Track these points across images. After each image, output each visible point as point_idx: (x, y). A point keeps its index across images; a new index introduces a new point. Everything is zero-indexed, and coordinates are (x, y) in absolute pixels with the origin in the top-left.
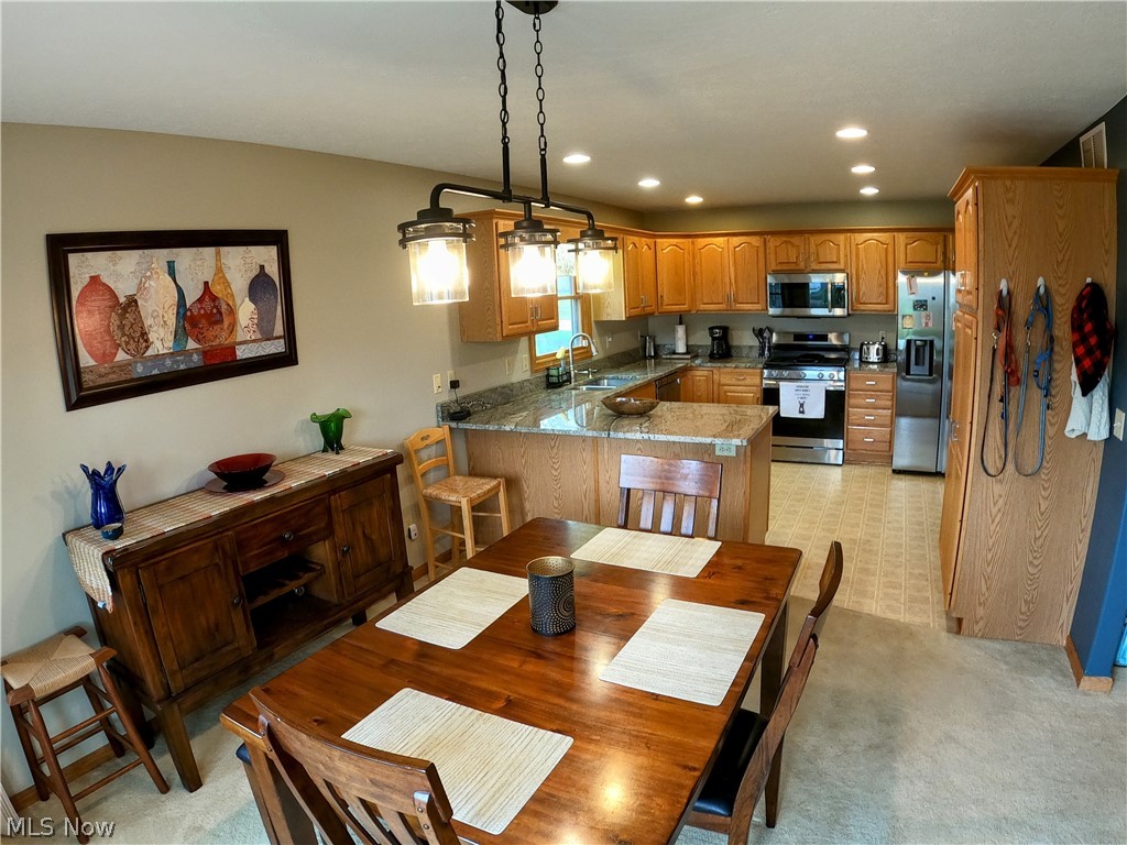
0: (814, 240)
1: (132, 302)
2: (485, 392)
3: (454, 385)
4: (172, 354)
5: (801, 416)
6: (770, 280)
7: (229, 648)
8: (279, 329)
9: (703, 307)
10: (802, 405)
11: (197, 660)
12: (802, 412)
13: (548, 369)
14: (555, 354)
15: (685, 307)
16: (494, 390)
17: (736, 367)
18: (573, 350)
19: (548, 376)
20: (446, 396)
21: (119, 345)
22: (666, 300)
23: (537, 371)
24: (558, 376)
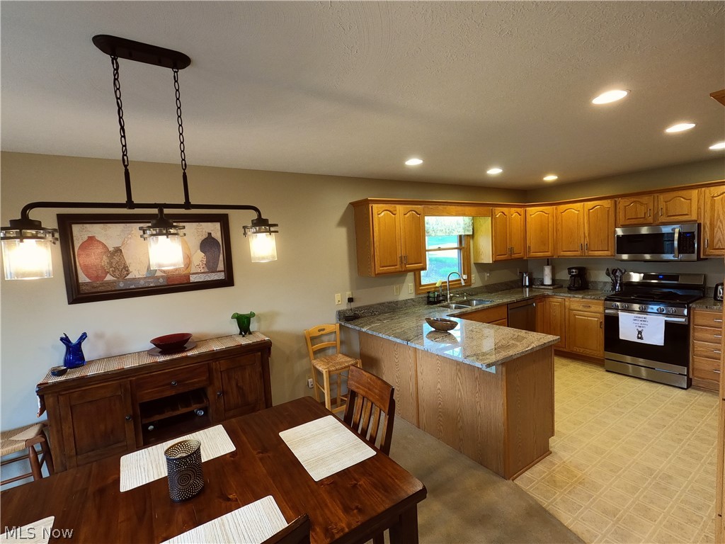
0: (662, 197)
1: (118, 250)
2: (375, 305)
3: (351, 300)
4: (145, 278)
5: (639, 341)
6: (620, 232)
7: (119, 445)
8: (221, 266)
9: (563, 253)
10: (640, 332)
11: (93, 450)
12: (641, 338)
13: (429, 292)
14: (435, 284)
15: (548, 254)
16: (380, 304)
17: (583, 298)
18: (449, 282)
19: (429, 297)
20: (344, 306)
21: (108, 272)
22: (532, 250)
23: (419, 294)
24: (434, 297)
